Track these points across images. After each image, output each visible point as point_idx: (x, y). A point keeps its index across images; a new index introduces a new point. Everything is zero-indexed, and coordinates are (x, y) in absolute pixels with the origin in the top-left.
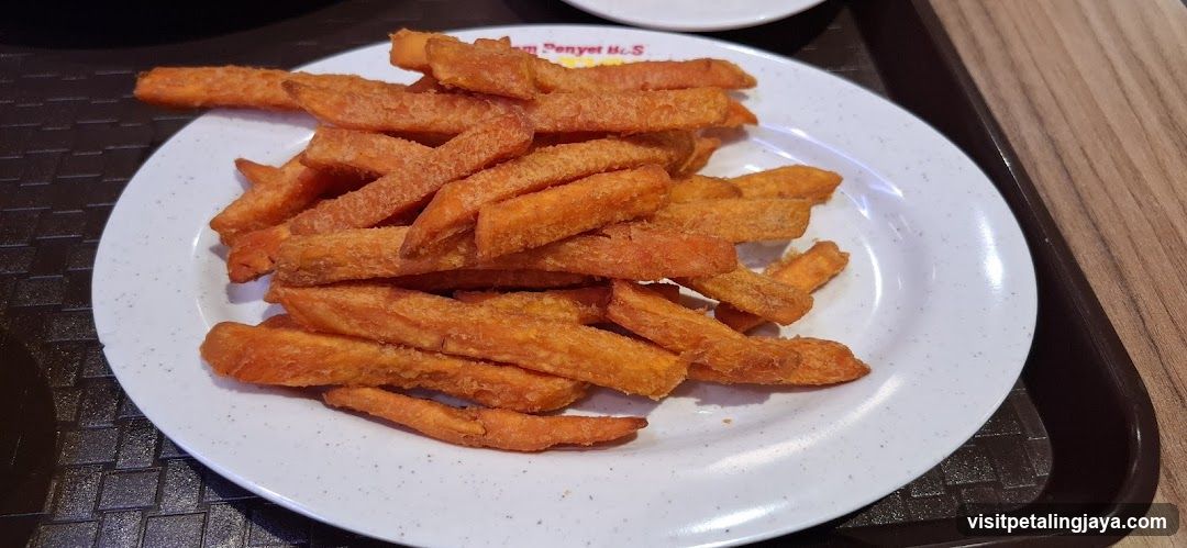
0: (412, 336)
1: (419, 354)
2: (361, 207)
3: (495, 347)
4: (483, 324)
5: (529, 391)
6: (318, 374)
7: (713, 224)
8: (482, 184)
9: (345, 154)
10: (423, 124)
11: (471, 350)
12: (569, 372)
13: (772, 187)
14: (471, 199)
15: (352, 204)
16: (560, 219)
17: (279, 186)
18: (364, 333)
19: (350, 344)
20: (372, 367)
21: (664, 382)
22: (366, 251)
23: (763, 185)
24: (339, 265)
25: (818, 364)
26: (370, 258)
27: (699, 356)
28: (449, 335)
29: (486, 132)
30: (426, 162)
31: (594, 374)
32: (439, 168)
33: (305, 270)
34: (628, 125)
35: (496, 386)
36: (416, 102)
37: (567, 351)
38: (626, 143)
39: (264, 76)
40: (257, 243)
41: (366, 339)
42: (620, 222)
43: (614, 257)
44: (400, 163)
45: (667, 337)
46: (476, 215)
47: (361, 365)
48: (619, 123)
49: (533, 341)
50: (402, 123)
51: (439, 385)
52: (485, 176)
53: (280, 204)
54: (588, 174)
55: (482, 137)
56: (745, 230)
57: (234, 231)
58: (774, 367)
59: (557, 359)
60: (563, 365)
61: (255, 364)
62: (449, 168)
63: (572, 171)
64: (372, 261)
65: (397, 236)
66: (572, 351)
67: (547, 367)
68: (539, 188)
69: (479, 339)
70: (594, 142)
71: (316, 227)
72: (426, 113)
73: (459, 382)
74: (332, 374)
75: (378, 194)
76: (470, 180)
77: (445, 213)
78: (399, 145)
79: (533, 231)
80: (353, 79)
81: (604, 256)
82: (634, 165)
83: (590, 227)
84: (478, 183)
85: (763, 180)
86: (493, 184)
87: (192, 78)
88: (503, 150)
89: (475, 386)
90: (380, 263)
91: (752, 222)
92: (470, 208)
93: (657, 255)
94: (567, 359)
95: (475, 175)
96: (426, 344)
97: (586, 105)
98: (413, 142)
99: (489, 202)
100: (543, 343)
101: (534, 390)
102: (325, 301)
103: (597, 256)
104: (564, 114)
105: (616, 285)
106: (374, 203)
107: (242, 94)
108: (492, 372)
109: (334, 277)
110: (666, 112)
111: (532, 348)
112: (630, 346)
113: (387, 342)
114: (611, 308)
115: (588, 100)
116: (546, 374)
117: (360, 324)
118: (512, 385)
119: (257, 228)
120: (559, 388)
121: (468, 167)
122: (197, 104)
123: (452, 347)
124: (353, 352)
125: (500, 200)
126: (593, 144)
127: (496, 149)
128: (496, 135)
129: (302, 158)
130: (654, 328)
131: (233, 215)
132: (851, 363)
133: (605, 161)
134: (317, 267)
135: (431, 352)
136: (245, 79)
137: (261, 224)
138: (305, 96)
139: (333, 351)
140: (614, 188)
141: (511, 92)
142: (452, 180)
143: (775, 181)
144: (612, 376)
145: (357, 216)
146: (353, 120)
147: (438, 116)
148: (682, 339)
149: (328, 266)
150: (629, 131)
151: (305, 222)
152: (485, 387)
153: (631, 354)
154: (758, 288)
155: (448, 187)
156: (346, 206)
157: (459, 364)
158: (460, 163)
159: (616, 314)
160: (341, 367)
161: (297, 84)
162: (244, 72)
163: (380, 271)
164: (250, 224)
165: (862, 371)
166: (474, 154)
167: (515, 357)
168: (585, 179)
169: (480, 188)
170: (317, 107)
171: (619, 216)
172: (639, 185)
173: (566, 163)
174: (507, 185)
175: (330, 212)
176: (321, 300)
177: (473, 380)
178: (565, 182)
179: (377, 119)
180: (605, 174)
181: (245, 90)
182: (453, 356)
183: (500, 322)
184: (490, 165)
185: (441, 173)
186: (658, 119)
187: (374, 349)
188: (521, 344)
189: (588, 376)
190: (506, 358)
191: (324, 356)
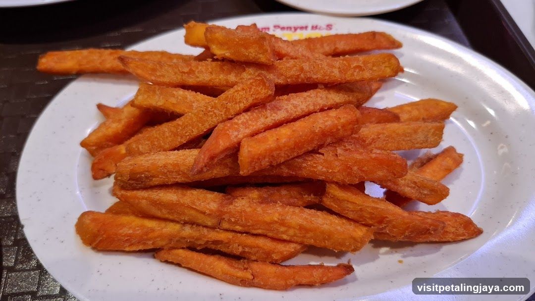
0: (201, 219)
1: (205, 230)
2: (167, 137)
3: (253, 225)
4: (245, 211)
5: (274, 252)
6: (144, 244)
7: (384, 140)
8: (243, 123)
9: (158, 101)
10: (204, 81)
11: (237, 227)
12: (299, 240)
13: (415, 113)
14: (236, 133)
15: (161, 135)
16: (293, 147)
17: (120, 121)
18: (171, 217)
19: (163, 224)
20: (177, 238)
21: (359, 244)
22: (170, 167)
23: (410, 112)
24: (153, 176)
25: (453, 230)
26: (173, 172)
27: (382, 229)
28: (224, 219)
29: (243, 89)
30: (206, 109)
31: (315, 241)
32: (215, 113)
33: (133, 180)
34: (333, 79)
35: (253, 249)
36: (200, 68)
37: (298, 228)
38: (331, 92)
39: (111, 54)
40: (107, 156)
41: (173, 221)
42: (329, 144)
43: (326, 168)
44: (191, 107)
45: (362, 217)
46: (239, 144)
47: (171, 238)
48: (327, 78)
49: (276, 222)
50: (191, 81)
51: (219, 247)
52: (245, 117)
53: (120, 132)
54: (309, 114)
55: (241, 93)
56: (404, 143)
57: (94, 148)
58: (430, 233)
59: (291, 232)
60: (295, 235)
61: (106, 239)
62: (221, 113)
63: (299, 112)
64: (174, 174)
65: (190, 156)
66: (301, 228)
67: (285, 237)
68: (278, 125)
69: (242, 221)
70: (312, 91)
71: (141, 149)
72: (206, 74)
73: (231, 247)
74: (153, 244)
75: (177, 129)
76: (235, 120)
77: (219, 143)
78: (190, 95)
79: (275, 155)
80: (163, 54)
81: (320, 168)
82: (336, 106)
83: (310, 149)
84: (240, 122)
85: (409, 109)
86: (250, 122)
87: (69, 58)
88: (255, 101)
89: (240, 249)
90: (179, 174)
91: (408, 139)
92: (235, 140)
93: (355, 168)
94: (297, 232)
95: (238, 117)
96: (209, 224)
97: (306, 66)
98: (198, 93)
99: (247, 136)
100: (282, 223)
101: (278, 252)
102: (146, 199)
103: (315, 167)
104: (292, 73)
105: (328, 185)
106: (175, 134)
107: (99, 66)
108: (250, 240)
109: (152, 183)
110: (357, 70)
111: (276, 226)
112: (337, 221)
113: (185, 223)
114: (325, 199)
115: (307, 64)
116: (284, 241)
117: (168, 212)
118: (263, 249)
119: (108, 146)
120: (293, 250)
121: (232, 112)
122: (74, 72)
123: (225, 225)
124: (164, 230)
125: (253, 135)
126: (312, 93)
127: (250, 100)
128: (250, 92)
129: (132, 103)
130: (352, 211)
131: (94, 138)
132: (472, 228)
133: (319, 105)
134: (141, 178)
135: (213, 228)
136: (100, 57)
137: (110, 143)
138: (132, 65)
139: (153, 230)
140: (326, 124)
141: (259, 60)
142: (223, 121)
143: (418, 110)
144: (326, 242)
145: (165, 144)
146: (162, 80)
147: (214, 76)
148: (372, 218)
149: (147, 177)
150: (333, 83)
151: (134, 146)
152: (247, 250)
153: (339, 228)
154: (415, 183)
155: (221, 126)
156: (158, 136)
157: (230, 235)
158: (227, 109)
159: (328, 203)
160: (158, 239)
161: (127, 58)
162: (99, 53)
163: (179, 179)
164: (104, 143)
165: (478, 232)
166: (236, 103)
167: (264, 231)
168: (307, 118)
169: (241, 126)
170: (139, 72)
171: (329, 140)
172: (342, 121)
173: (295, 107)
174: (259, 124)
175: (148, 140)
176: (143, 198)
177: (239, 246)
178: (295, 120)
179: (176, 78)
180: (319, 113)
181: (100, 63)
182: (227, 230)
183: (255, 210)
184: (247, 110)
185: (216, 116)
186: (352, 75)
187: (177, 227)
188: (269, 224)
189: (312, 242)
190: (260, 231)
191: (147, 234)
